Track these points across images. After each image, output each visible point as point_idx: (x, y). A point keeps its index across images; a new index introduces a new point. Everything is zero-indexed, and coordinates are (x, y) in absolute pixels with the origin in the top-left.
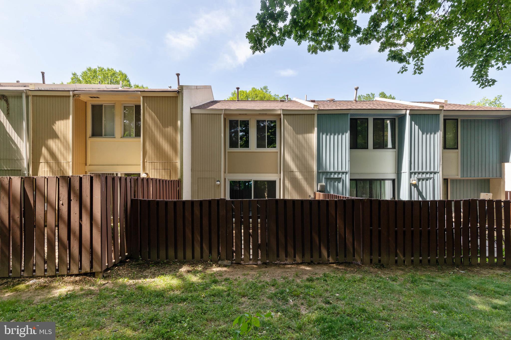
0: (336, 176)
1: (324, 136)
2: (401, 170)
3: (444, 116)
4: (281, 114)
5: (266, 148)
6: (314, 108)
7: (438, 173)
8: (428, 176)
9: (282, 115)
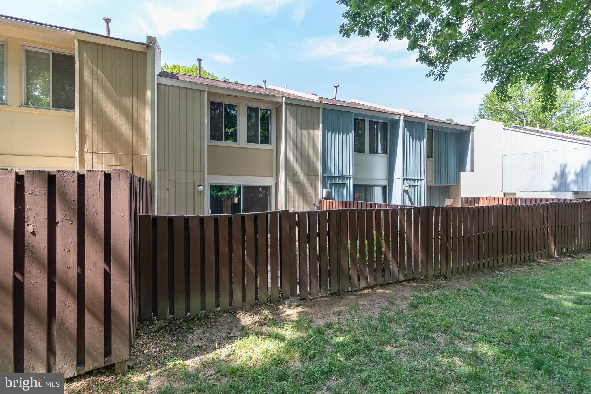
0: (340, 181)
1: (329, 134)
2: (393, 176)
3: (428, 126)
4: (282, 102)
5: (258, 143)
6: (319, 100)
7: (423, 179)
8: (416, 182)
9: (284, 104)
